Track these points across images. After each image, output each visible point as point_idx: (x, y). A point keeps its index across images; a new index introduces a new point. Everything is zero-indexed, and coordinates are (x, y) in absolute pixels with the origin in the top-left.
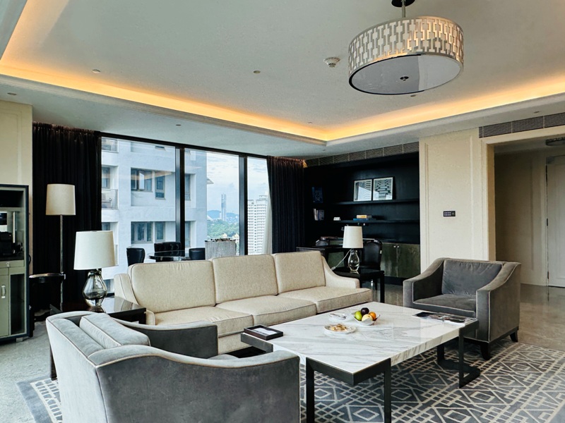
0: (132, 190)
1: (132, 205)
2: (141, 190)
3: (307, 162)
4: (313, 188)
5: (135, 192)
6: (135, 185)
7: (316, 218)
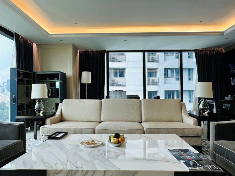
0: (165, 77)
1: (165, 84)
2: (169, 77)
3: (224, 49)
4: (230, 65)
5: (166, 78)
6: (166, 75)
7: (232, 83)
